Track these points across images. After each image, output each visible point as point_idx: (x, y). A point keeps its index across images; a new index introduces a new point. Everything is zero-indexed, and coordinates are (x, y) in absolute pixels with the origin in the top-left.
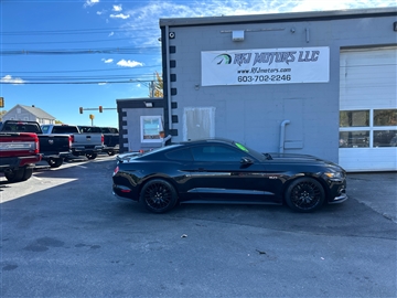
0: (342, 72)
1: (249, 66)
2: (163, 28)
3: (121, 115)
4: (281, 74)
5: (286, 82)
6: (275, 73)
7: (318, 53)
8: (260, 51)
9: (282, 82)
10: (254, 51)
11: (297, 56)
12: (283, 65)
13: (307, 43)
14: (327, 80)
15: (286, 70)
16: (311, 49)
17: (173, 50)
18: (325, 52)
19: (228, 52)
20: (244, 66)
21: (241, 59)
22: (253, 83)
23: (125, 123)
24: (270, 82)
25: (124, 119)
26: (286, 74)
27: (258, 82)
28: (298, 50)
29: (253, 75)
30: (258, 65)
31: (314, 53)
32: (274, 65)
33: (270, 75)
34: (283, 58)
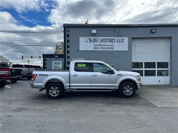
0: (133, 48)
1: (98, 44)
2: (64, 27)
3: (44, 60)
4: (110, 47)
5: (112, 50)
6: (108, 47)
7: (124, 39)
8: (102, 38)
9: (110, 50)
10: (100, 38)
11: (116, 41)
12: (111, 44)
13: (120, 36)
14: (127, 50)
15: (112, 45)
16: (121, 38)
17: (68, 36)
18: (126, 39)
19: (90, 38)
20: (96, 43)
21: (95, 41)
22: (100, 50)
23: (46, 64)
24: (106, 50)
25: (45, 62)
26: (112, 47)
27: (101, 50)
28: (116, 38)
29: (99, 47)
30: (101, 43)
31: (122, 39)
32: (108, 43)
33: (106, 47)
34: (111, 41)
